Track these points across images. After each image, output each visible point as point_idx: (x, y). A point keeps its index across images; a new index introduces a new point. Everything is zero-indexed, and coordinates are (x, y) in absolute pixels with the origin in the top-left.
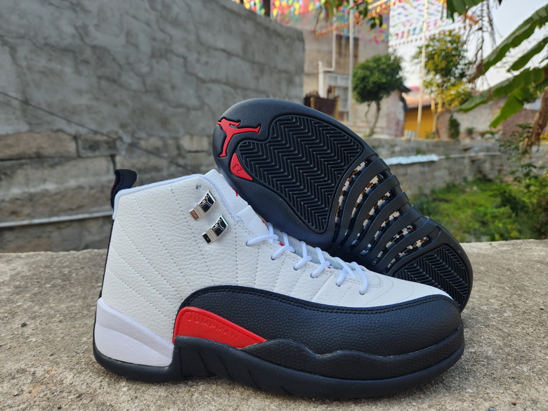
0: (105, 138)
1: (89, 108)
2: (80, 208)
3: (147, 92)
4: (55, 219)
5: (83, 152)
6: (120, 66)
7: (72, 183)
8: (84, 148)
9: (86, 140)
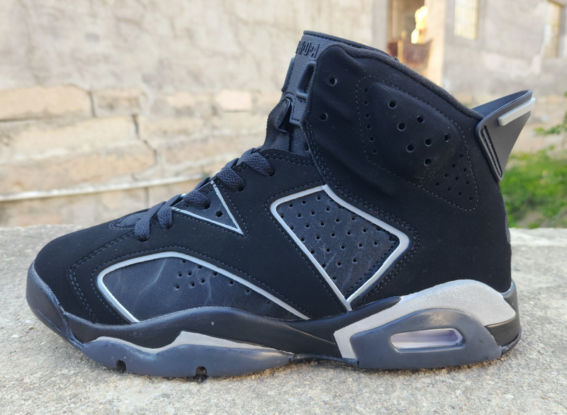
0: (125, 94)
1: (106, 59)
2: (95, 179)
3: (176, 37)
4: (64, 192)
5: (99, 111)
6: (144, 6)
7: (86, 148)
8: (100, 107)
9: (103, 98)
